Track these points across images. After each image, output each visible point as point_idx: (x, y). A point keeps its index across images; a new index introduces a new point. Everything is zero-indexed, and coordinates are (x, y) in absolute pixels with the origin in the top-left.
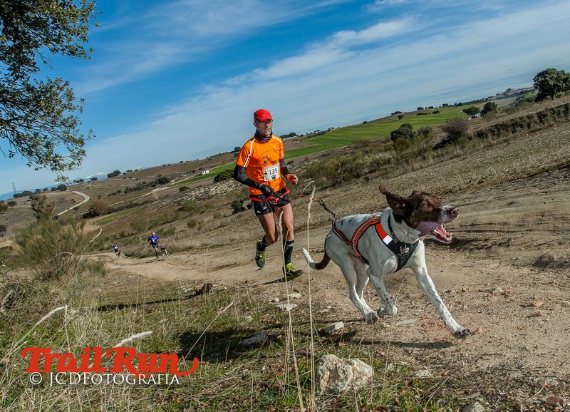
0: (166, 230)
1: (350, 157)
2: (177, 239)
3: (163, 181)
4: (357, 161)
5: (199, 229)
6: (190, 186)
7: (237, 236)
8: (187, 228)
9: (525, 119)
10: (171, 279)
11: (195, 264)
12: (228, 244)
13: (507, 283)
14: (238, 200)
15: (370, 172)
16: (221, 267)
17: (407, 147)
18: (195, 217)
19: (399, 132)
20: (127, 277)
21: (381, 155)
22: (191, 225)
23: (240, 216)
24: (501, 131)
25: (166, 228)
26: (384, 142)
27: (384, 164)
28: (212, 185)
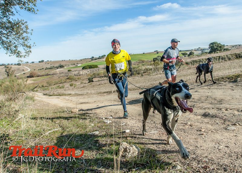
0: (61, 86)
1: (136, 66)
2: (65, 90)
3: (61, 67)
4: (139, 68)
5: (74, 87)
6: (72, 70)
7: (89, 92)
8: (70, 86)
9: (204, 60)
10: (61, 106)
11: (72, 101)
12: (85, 94)
13: (192, 121)
14: (91, 77)
15: (144, 73)
16: (82, 103)
17: (159, 65)
18: (73, 82)
19: (156, 59)
20: (43, 103)
21: (148, 66)
22: (71, 85)
23: (91, 84)
24: (195, 63)
25: (61, 85)
26: (150, 62)
27: (149, 70)
28: (81, 70)
